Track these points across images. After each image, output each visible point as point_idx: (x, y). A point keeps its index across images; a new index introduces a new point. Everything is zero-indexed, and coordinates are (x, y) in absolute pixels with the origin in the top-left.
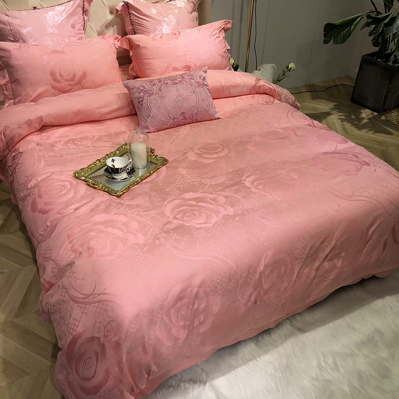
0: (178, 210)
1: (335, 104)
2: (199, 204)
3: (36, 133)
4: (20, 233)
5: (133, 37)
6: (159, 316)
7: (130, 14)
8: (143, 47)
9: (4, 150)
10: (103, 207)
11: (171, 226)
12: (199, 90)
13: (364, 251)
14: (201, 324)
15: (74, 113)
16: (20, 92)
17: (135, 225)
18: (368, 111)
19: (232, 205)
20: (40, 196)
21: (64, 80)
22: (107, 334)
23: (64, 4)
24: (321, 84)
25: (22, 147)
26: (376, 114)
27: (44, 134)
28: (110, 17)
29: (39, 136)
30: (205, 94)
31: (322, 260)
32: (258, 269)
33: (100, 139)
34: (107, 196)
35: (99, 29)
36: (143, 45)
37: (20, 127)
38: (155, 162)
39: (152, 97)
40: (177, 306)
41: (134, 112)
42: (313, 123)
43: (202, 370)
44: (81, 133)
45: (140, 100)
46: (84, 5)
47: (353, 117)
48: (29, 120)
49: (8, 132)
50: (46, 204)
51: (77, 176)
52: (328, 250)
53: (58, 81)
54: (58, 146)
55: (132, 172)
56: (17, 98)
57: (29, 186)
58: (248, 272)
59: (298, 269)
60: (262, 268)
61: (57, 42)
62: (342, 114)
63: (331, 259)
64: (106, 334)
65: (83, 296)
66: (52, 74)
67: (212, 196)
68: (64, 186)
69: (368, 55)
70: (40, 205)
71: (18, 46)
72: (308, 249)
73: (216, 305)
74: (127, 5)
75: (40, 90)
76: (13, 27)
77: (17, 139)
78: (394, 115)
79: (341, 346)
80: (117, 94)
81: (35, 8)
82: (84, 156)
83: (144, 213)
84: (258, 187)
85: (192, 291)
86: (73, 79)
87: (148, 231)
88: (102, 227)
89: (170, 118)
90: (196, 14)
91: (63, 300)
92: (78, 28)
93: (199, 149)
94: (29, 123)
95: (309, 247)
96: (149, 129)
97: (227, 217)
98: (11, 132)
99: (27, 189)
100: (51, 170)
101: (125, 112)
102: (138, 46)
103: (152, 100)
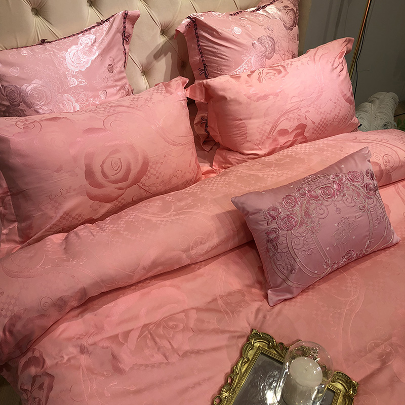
7: (198, 37)
8: (232, 100)
21: (109, 182)
28: (161, 40)
29: (80, 320)
35: (144, 61)
36: (232, 97)
38: (332, 388)
39: (295, 231)
45: (272, 236)
46: (125, 27)
48: (61, 299)
49: (19, 326)
53: (99, 186)
56: (25, 221)
61: (87, 100)
66: (89, 174)
74: (195, 23)
76: (7, 82)
81: (43, 41)
86: (125, 178)
89: (328, 265)
90: (297, 29)
92: (118, 69)
94: (60, 305)
98: (25, 326)
102: (224, 98)
103: (297, 237)
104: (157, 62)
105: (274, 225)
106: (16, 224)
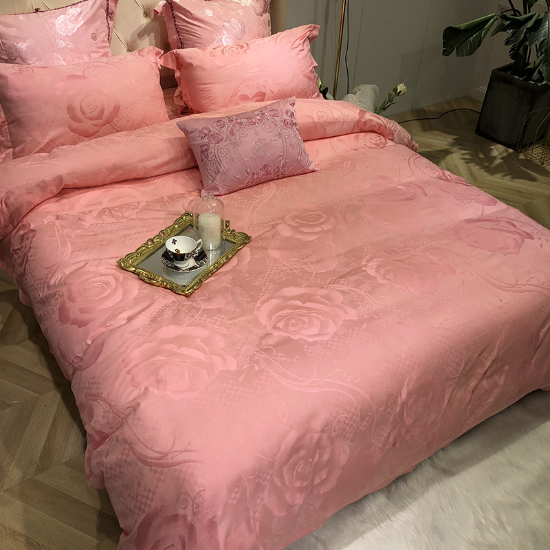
0: (277, 315)
1: (454, 137)
2: (306, 305)
3: (52, 200)
4: (30, 343)
5: (180, 51)
6: (268, 477)
7: (174, 18)
8: (197, 67)
9: (6, 226)
10: (168, 314)
11: (271, 341)
12: (287, 131)
13: (533, 361)
14: (323, 482)
15: (107, 169)
16: (23, 137)
17: (220, 342)
18: (501, 147)
19: (354, 304)
20: (72, 299)
21: (87, 118)
22: (198, 510)
23: (80, 4)
24: (432, 108)
25: (33, 221)
26: (511, 151)
27: (66, 202)
28: (145, 21)
29: (58, 204)
30: (294, 136)
31: (479, 377)
32: (399, 400)
33: (147, 208)
34: (171, 297)
35: (129, 39)
36: (198, 64)
37: (29, 193)
38: (232, 240)
39: (221, 144)
40: (292, 460)
41: (192, 164)
42: (444, 174)
43: (317, 539)
44: (119, 198)
45: (204, 148)
46: (108, 4)
47: (482, 156)
48: (43, 181)
49: (12, 200)
50: (82, 311)
51: (122, 266)
52: (488, 364)
53: (79, 120)
54: (89, 221)
55: (201, 256)
56: (18, 146)
57: (52, 282)
58: (386, 405)
59: (450, 392)
60: (404, 396)
61: (73, 61)
62: (466, 152)
63: (492, 375)
64: (195, 510)
65: (158, 455)
66: (70, 109)
67: (322, 292)
68: (107, 283)
69: (500, 69)
70: (74, 312)
71: (17, 68)
72: (462, 366)
73: (344, 453)
74: (170, 4)
75: (52, 134)
76: (6, 39)
77: (25, 211)
78: (536, 153)
79: (504, 493)
80: (169, 140)
81: (37, 10)
82: (129, 235)
83: (230, 322)
84: (387, 277)
85: (312, 437)
86: (100, 117)
87: (239, 350)
88: (172, 347)
89: (248, 173)
90: (267, 16)
91: (126, 462)
92: (101, 38)
93: (293, 219)
94: (42, 186)
95: (464, 361)
96: (217, 189)
97: (350, 325)
98: (16, 199)
99: (49, 287)
100: (83, 258)
101: (180, 164)
102: (191, 65)
103: (222, 148)
104: (142, 40)
105: (206, 140)
106: (11, 150)
